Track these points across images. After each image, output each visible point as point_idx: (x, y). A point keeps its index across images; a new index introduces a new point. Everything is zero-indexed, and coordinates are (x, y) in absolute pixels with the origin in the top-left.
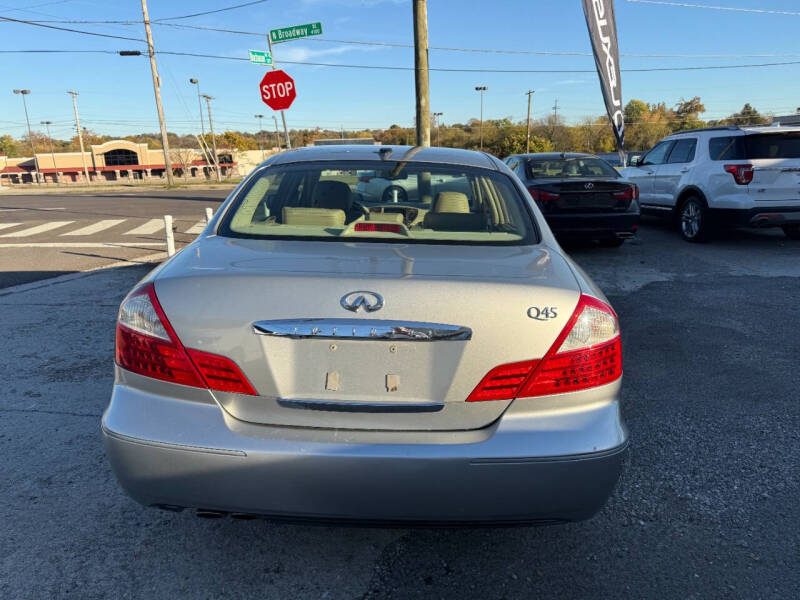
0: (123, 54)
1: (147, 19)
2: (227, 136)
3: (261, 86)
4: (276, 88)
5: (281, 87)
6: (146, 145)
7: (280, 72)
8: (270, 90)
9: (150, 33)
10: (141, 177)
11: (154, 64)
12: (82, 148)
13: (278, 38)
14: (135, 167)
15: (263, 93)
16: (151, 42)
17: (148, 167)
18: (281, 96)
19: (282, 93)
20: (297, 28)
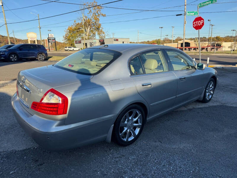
0: (177, 15)
1: (186, 4)
2: (217, 38)
3: (193, 22)
4: (198, 23)
5: (199, 22)
6: (193, 41)
7: (200, 17)
8: (196, 24)
9: (186, 8)
10: (190, 51)
11: (185, 17)
12: (172, 42)
13: (201, 6)
14: (189, 47)
15: (194, 25)
16: (185, 11)
17: (192, 47)
18: (199, 25)
19: (199, 24)
20: (207, 2)
